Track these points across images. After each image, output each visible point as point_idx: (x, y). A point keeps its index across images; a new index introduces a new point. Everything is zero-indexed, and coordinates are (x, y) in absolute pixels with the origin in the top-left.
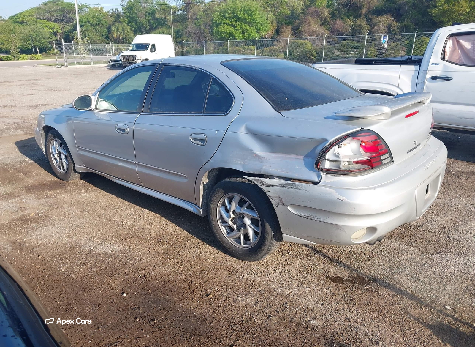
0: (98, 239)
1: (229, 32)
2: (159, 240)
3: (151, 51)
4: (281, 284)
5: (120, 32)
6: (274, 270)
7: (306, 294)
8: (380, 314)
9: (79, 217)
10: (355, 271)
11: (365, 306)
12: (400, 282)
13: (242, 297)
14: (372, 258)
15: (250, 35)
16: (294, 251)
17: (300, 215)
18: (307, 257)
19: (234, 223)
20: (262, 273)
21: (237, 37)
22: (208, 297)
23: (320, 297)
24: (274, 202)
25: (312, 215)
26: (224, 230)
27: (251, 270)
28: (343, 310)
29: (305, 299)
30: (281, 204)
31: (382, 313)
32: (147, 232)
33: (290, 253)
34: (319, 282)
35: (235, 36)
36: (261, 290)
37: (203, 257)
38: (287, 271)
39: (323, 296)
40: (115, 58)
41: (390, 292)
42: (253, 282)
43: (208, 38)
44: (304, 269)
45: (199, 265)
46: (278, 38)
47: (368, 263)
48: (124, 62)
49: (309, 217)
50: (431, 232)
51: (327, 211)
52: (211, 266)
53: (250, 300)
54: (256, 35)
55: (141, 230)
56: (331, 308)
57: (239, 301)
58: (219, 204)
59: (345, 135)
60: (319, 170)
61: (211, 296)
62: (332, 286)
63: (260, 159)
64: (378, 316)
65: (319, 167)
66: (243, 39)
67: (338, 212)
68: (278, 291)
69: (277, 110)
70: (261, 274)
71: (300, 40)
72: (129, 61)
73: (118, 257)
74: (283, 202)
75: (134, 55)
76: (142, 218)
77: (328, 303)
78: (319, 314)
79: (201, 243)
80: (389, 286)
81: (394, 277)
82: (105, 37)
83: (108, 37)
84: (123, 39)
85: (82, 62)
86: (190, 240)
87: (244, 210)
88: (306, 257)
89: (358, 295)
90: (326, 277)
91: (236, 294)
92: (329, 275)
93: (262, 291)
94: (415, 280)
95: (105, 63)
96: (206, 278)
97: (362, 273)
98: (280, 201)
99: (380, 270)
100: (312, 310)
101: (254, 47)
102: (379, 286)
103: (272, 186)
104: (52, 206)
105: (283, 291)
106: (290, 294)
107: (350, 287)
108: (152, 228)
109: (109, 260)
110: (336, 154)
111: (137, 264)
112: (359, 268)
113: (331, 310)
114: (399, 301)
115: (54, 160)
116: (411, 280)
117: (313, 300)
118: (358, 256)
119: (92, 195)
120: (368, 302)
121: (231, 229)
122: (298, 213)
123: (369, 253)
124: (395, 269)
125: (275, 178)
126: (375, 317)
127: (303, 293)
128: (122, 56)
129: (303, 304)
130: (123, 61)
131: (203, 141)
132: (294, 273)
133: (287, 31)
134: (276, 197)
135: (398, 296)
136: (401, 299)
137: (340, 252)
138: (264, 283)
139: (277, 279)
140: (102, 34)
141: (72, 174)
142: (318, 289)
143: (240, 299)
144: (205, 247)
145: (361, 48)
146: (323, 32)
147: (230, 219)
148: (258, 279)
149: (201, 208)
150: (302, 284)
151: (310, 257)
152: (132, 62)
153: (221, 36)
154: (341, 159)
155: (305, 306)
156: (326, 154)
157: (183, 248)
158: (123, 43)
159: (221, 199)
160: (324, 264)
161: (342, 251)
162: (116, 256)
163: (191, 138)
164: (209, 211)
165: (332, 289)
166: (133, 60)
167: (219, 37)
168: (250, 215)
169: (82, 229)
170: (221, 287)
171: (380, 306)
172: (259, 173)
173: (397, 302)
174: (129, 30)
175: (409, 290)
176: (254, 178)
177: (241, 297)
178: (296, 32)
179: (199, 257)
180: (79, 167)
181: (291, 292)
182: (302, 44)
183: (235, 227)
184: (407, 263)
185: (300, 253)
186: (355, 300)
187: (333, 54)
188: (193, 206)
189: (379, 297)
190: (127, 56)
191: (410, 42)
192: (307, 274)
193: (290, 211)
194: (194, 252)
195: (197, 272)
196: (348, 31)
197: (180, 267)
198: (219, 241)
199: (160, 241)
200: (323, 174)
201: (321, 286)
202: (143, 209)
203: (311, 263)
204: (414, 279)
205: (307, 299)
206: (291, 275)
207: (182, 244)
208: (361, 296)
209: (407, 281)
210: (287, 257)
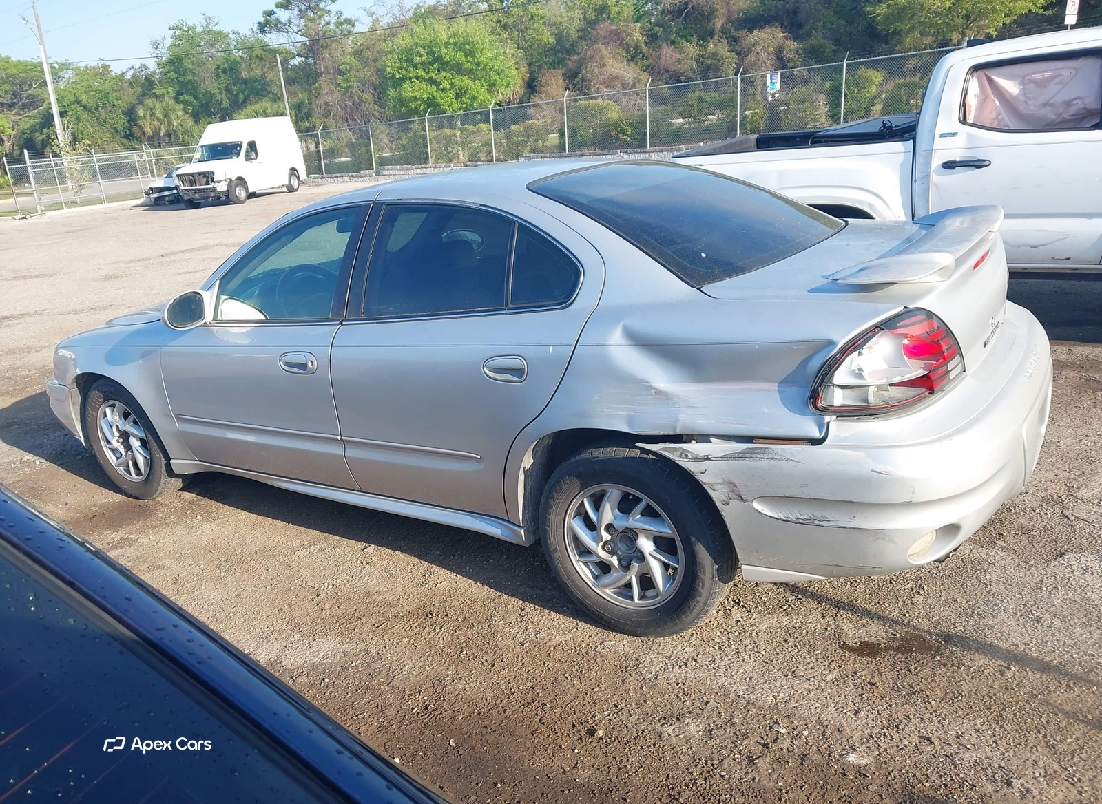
0: (280, 632)
1: (425, 96)
2: (427, 616)
3: (248, 158)
4: (748, 680)
5: (158, 119)
6: (720, 648)
7: (812, 694)
8: (991, 717)
9: (212, 586)
10: (897, 622)
11: (951, 702)
12: (1004, 634)
13: (671, 725)
14: (923, 588)
15: (474, 98)
16: (748, 598)
17: (784, 518)
18: (783, 607)
19: (612, 553)
20: (696, 660)
21: (446, 107)
22: (594, 736)
23: (845, 696)
24: (717, 496)
25: (814, 516)
26: (585, 572)
27: (669, 656)
28: (906, 719)
29: (815, 706)
30: (736, 497)
31: (991, 713)
32: (391, 599)
33: (742, 604)
34: (830, 661)
35: (441, 105)
36: (708, 702)
37: (545, 641)
38: (750, 647)
39: (851, 692)
40: (160, 182)
41: (991, 662)
42: (684, 684)
43: (373, 115)
44: (787, 635)
45: (544, 663)
46: (536, 101)
47: (919, 600)
48: (185, 190)
49: (809, 520)
50: (1025, 509)
51: (850, 502)
52: (574, 661)
53: (692, 728)
54: (489, 97)
55: (375, 597)
56: (879, 720)
57: (669, 735)
58: (569, 512)
59: (872, 327)
60: (820, 410)
61: (600, 733)
62: (863, 665)
63: (671, 399)
64: (988, 721)
65: (819, 404)
66: (460, 109)
67: (877, 502)
68: (746, 696)
69: (691, 283)
70: (694, 663)
71: (591, 101)
72: (198, 187)
73: (346, 670)
74: (741, 493)
75: (208, 172)
76: (367, 566)
77: (867, 708)
78: (857, 736)
79: (529, 608)
80: (988, 649)
81: (986, 625)
82: (122, 135)
83: (132, 134)
84: (170, 136)
85: (78, 200)
86: (499, 605)
87: (635, 520)
88: (780, 607)
89: (926, 679)
90: (840, 647)
91: (654, 718)
92: (844, 642)
93: (711, 702)
94: (1033, 625)
95: (135, 196)
96: (573, 691)
97: (914, 626)
98: (733, 491)
99: (951, 613)
100: (838, 729)
101: (487, 125)
102: (963, 652)
103: (709, 459)
104: (134, 566)
105: (759, 695)
106: (776, 699)
107: (900, 662)
108: (399, 587)
109: (327, 680)
110: (857, 371)
111: (396, 682)
112: (905, 615)
113: (881, 722)
114: (1017, 678)
115: (109, 454)
116: (1025, 628)
117: (833, 706)
118: (891, 588)
119: (224, 527)
120: (953, 693)
121: (604, 568)
122: (779, 513)
123: (913, 577)
124: (982, 607)
125: (712, 439)
126: (982, 725)
127: (805, 694)
128: (178, 176)
129: (815, 718)
130: (182, 187)
131: (518, 372)
132: (767, 650)
133: (553, 81)
134: (722, 484)
135: (1013, 668)
136: (1020, 673)
137: (849, 583)
138: (708, 683)
139: (734, 668)
140: (115, 128)
141: (162, 482)
142: (834, 677)
143: (670, 730)
144: (542, 617)
145: (729, 106)
146: (635, 75)
147: (601, 544)
148: (692, 675)
149: (523, 527)
150: (793, 672)
151: (789, 606)
152: (204, 189)
153: (408, 107)
154: (868, 382)
155: (820, 723)
156: (833, 373)
157: (492, 626)
158: (170, 144)
159: (574, 501)
160: (824, 617)
161: (852, 580)
162: (339, 668)
163: (485, 369)
164: (546, 532)
165: (865, 674)
166: (208, 183)
167: (403, 109)
168: (654, 529)
169: (231, 615)
170: (614, 708)
171: (983, 697)
172: (671, 433)
173: (1015, 683)
174: (180, 113)
175: (1030, 650)
176: (662, 445)
177: (669, 724)
178: (576, 81)
179: (536, 643)
180: (182, 464)
181: (776, 695)
182: (596, 109)
183: (614, 561)
184: (1002, 588)
185: (763, 599)
186: (923, 691)
187: (670, 124)
188: (498, 523)
189: (972, 677)
190: (192, 175)
191: (836, 84)
192: (796, 646)
193: (760, 512)
194: (520, 633)
195: (545, 681)
196: (691, 69)
197: (502, 673)
198: (578, 599)
199: (430, 616)
200: (831, 419)
201: (838, 670)
202: (360, 545)
203: (796, 619)
204: (1032, 623)
205: (817, 705)
206: (763, 655)
207: (485, 617)
208: (932, 681)
209: (1019, 630)
210: (737, 614)
